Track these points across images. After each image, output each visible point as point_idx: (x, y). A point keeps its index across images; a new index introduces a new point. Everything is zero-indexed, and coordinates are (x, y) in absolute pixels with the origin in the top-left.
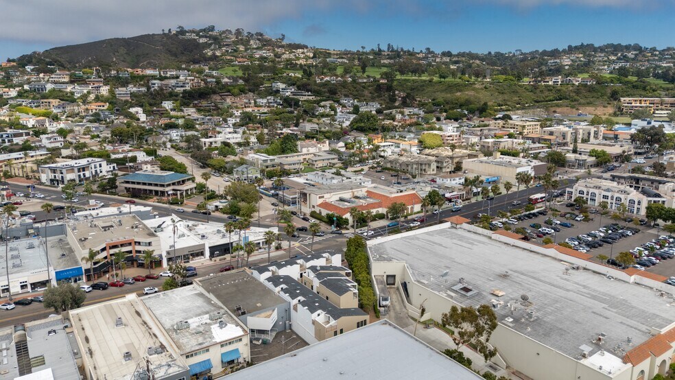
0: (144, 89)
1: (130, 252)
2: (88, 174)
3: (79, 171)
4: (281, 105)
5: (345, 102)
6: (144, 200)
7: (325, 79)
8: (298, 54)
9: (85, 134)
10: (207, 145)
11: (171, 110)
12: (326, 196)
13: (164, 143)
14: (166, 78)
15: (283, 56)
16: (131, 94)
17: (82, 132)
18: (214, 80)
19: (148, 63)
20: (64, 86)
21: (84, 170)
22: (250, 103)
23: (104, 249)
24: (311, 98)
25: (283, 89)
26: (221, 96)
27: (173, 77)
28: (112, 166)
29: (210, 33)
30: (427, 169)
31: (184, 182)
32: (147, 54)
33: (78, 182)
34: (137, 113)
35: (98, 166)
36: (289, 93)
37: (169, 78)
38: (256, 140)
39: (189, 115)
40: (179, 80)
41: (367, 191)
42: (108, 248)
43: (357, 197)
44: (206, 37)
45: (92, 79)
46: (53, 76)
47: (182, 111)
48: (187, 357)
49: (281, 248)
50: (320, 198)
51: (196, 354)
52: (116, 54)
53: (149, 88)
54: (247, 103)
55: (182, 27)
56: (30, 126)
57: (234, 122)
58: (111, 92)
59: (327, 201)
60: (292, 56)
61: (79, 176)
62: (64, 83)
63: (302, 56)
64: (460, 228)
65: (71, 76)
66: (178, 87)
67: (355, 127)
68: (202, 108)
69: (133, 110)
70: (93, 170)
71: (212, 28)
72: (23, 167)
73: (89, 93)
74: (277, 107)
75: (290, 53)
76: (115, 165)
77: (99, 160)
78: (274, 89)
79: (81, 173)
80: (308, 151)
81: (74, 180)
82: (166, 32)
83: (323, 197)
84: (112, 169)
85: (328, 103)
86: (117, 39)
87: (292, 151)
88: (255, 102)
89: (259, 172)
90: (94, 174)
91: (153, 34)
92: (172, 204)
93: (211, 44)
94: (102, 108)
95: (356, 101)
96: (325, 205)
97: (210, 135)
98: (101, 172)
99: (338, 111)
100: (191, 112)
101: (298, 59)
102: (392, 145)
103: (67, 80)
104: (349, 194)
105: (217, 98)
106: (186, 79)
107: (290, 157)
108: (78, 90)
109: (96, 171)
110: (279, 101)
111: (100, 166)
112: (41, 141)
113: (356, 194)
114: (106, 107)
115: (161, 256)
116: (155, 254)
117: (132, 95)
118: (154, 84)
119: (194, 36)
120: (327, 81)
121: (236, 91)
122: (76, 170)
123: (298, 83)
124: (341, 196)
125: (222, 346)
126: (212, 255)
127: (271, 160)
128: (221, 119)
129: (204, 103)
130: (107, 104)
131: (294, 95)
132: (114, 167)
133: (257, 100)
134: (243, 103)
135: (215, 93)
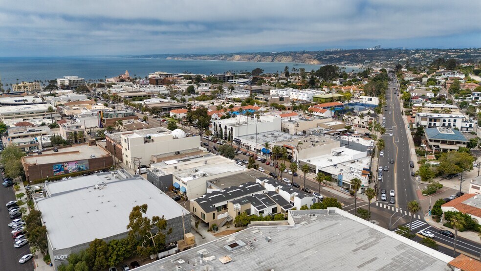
1: (292, 154)
2: (438, 124)
21: (435, 121)
28: (468, 123)
42: (284, 147)
70: (447, 123)
79: (433, 123)
81: (426, 126)
84: (468, 126)
90: (447, 126)
98: (454, 125)
109: (449, 124)
115: (296, 162)
122: (428, 119)
132: (471, 125)
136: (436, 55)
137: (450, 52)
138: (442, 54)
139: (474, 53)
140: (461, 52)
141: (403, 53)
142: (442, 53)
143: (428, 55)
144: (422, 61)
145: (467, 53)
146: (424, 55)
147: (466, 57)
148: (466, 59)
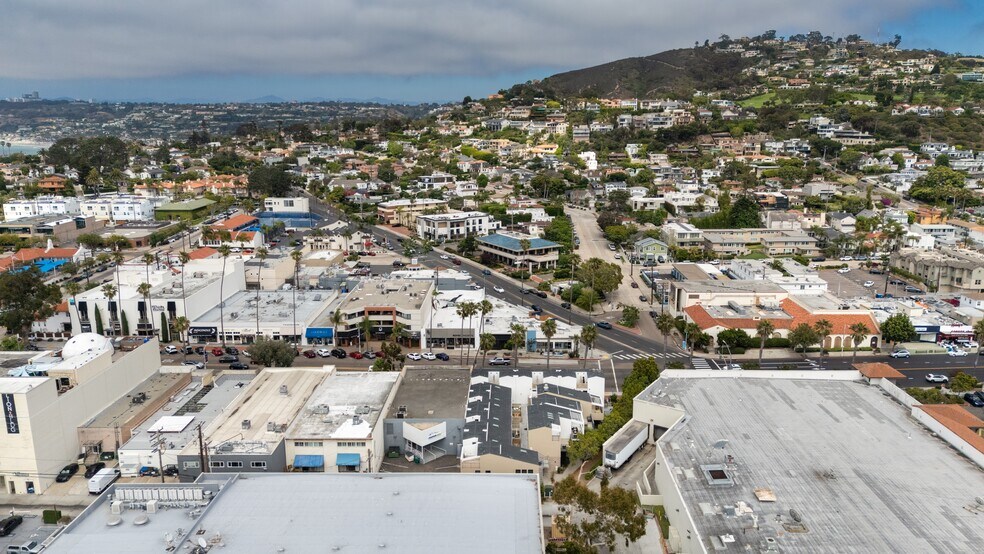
0: (610, 127)
1: (391, 322)
2: (462, 230)
3: (452, 226)
4: (808, 152)
5: (929, 149)
6: (491, 267)
7: (908, 110)
8: (905, 67)
9: (510, 183)
10: (639, 207)
11: (635, 156)
12: (703, 296)
13: (587, 200)
14: (645, 111)
15: (874, 73)
16: (591, 133)
17: (509, 179)
18: (710, 113)
19: (659, 91)
20: (520, 123)
21: (458, 226)
22: (754, 149)
23: (361, 314)
24: (866, 142)
25: (822, 127)
26: (713, 137)
27: (654, 110)
28: (495, 223)
29: (766, 42)
30: (964, 278)
31: (547, 251)
32: (662, 78)
33: (449, 238)
34: (588, 159)
35: (477, 222)
36: (832, 133)
37: (650, 112)
38: (717, 204)
39: (656, 164)
40: (662, 114)
41: (786, 300)
42: (366, 313)
43: (761, 307)
44: (757, 48)
45: (555, 114)
46: (514, 111)
47: (648, 157)
48: (296, 444)
49: (578, 356)
50: (691, 297)
51: (307, 444)
52: (624, 79)
53: (616, 126)
54: (747, 149)
55: (727, 37)
56: (465, 170)
57: (712, 175)
58: (569, 131)
59: (704, 303)
60: (892, 72)
61: (452, 231)
62: (523, 119)
63: (911, 71)
64: (877, 386)
65: (532, 110)
66: (656, 124)
67: (915, 194)
68: (677, 154)
69: (583, 156)
70: (471, 227)
71: (771, 35)
72: (408, 216)
73: (544, 132)
74: (798, 155)
75: (891, 66)
76: (500, 223)
77: (482, 214)
78: (811, 127)
79: (455, 229)
80: (781, 226)
81: (446, 236)
82: (701, 44)
83: (697, 297)
84: (495, 227)
85: (890, 152)
86: (632, 60)
87: (748, 225)
88: (763, 147)
89: (666, 250)
90: (471, 231)
91: (681, 50)
92: (514, 276)
93: (760, 59)
94: (549, 151)
95: (953, 148)
96: (697, 310)
97: (659, 193)
98: (480, 229)
99: (908, 164)
100: (660, 160)
101: (902, 75)
102: (951, 230)
103: (526, 116)
104: (750, 299)
105: (706, 140)
106: (672, 113)
107: (738, 233)
108: (534, 127)
109: (474, 228)
110: (805, 145)
111: (480, 222)
112: (455, 188)
113: (763, 302)
114: (554, 151)
115: (419, 334)
116: (414, 329)
117: (593, 135)
118: (623, 120)
119: (739, 49)
120: (912, 113)
121: (738, 129)
122: (449, 223)
123: (854, 117)
124: (731, 299)
125: (339, 444)
126: (483, 347)
127: (692, 234)
128: (694, 171)
129: (684, 148)
130: (557, 146)
131: (838, 137)
132: (498, 225)
133: (766, 144)
134: (740, 148)
135: (704, 132)
136: (177, 116)
137: (199, 110)
138: (186, 114)
139: (242, 112)
140: (219, 111)
141: (102, 110)
142: (184, 112)
143: (159, 115)
144: (151, 126)
145: (229, 112)
146: (152, 115)
147: (231, 120)
148: (232, 124)
